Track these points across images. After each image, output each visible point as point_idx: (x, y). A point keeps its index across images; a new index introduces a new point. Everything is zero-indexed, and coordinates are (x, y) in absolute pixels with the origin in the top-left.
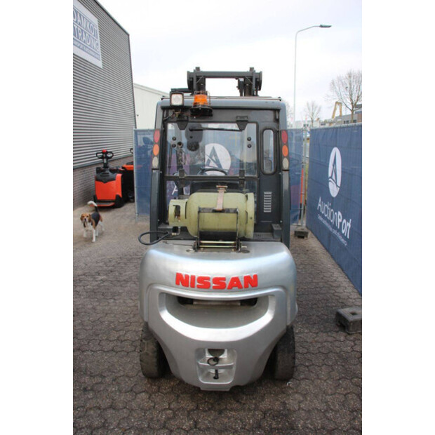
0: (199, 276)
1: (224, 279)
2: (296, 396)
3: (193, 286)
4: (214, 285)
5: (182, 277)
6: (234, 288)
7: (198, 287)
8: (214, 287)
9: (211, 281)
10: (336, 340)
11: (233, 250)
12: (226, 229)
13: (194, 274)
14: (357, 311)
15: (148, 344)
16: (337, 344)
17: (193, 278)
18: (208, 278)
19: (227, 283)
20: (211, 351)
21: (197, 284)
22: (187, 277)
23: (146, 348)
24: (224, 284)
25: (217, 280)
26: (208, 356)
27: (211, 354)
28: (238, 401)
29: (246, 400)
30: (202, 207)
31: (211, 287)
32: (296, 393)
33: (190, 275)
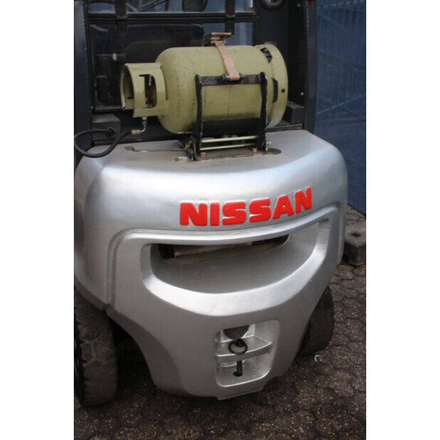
0: (225, 202)
1: (267, 202)
2: (338, 373)
3: (215, 222)
4: (252, 215)
5: (195, 210)
6: (282, 216)
7: (226, 222)
8: (252, 220)
9: (247, 210)
10: (342, 280)
11: (255, 150)
12: (240, 115)
13: (215, 201)
14: (359, 231)
15: (95, 345)
16: (345, 283)
17: (215, 207)
18: (242, 205)
19: (273, 207)
20: (228, 333)
21: (223, 217)
22: (203, 207)
23: (94, 354)
24: (268, 211)
25: (256, 207)
26: (225, 341)
27: (230, 337)
28: (262, 405)
29: (272, 399)
30: (202, 75)
31: (248, 221)
32: (336, 369)
33: (208, 203)
